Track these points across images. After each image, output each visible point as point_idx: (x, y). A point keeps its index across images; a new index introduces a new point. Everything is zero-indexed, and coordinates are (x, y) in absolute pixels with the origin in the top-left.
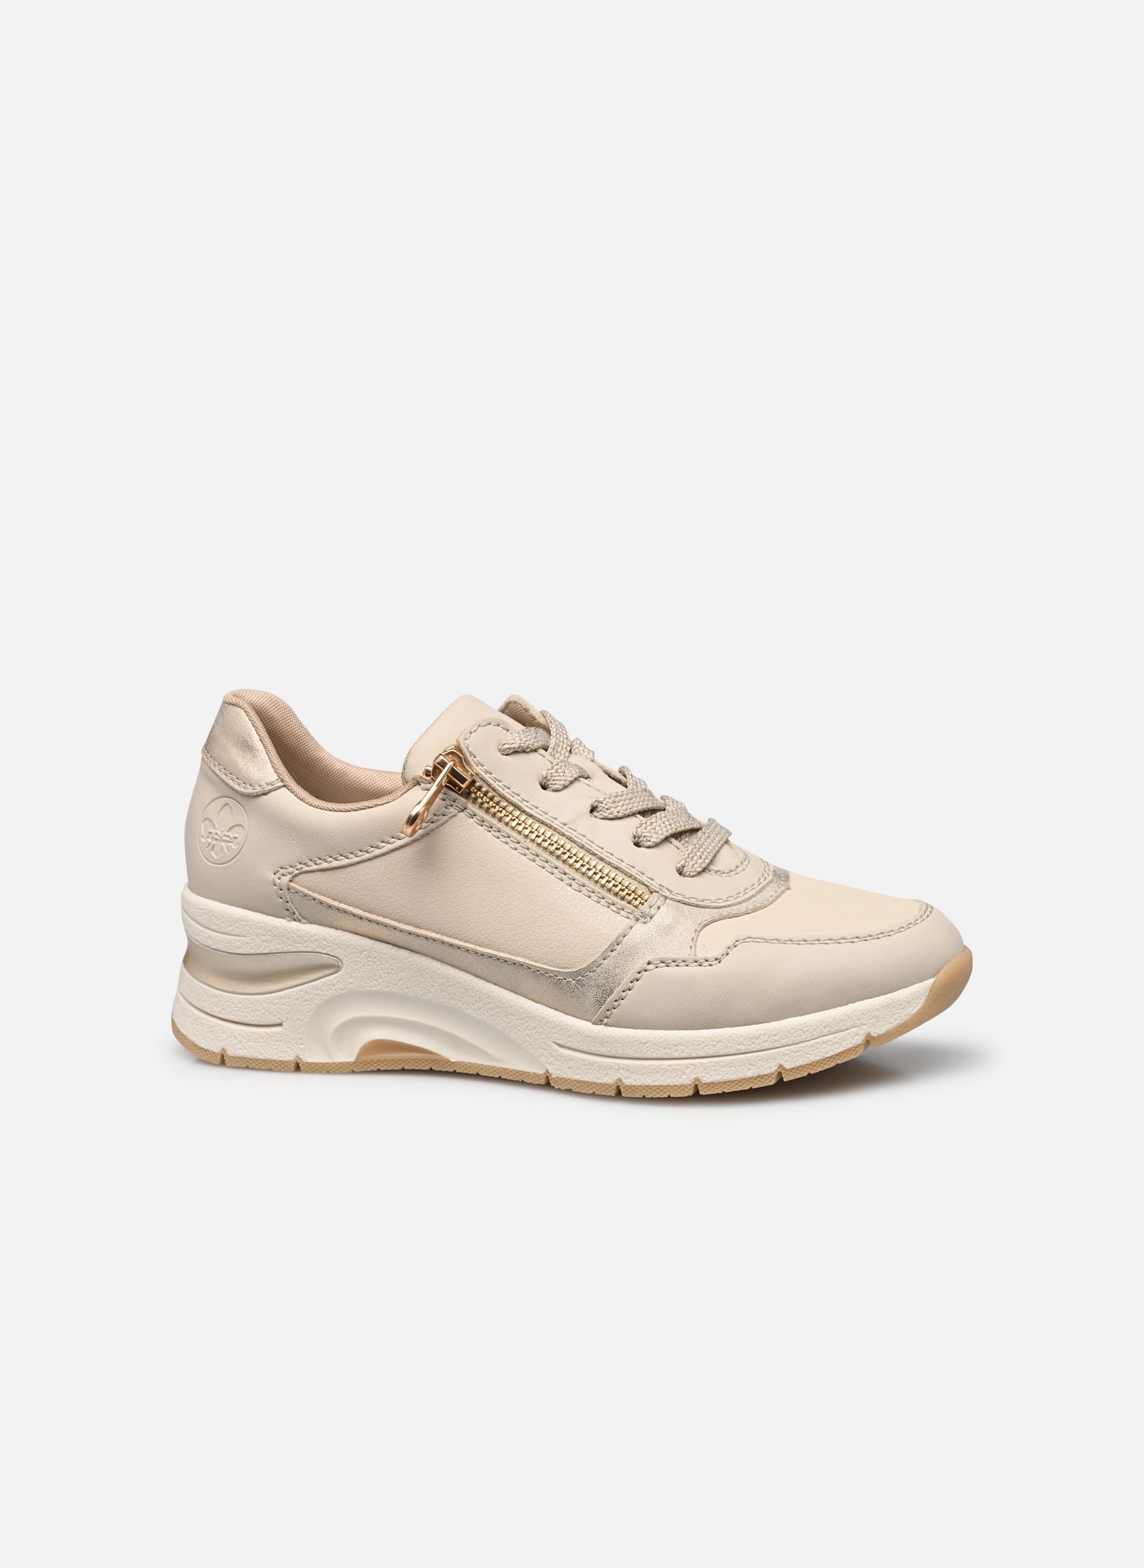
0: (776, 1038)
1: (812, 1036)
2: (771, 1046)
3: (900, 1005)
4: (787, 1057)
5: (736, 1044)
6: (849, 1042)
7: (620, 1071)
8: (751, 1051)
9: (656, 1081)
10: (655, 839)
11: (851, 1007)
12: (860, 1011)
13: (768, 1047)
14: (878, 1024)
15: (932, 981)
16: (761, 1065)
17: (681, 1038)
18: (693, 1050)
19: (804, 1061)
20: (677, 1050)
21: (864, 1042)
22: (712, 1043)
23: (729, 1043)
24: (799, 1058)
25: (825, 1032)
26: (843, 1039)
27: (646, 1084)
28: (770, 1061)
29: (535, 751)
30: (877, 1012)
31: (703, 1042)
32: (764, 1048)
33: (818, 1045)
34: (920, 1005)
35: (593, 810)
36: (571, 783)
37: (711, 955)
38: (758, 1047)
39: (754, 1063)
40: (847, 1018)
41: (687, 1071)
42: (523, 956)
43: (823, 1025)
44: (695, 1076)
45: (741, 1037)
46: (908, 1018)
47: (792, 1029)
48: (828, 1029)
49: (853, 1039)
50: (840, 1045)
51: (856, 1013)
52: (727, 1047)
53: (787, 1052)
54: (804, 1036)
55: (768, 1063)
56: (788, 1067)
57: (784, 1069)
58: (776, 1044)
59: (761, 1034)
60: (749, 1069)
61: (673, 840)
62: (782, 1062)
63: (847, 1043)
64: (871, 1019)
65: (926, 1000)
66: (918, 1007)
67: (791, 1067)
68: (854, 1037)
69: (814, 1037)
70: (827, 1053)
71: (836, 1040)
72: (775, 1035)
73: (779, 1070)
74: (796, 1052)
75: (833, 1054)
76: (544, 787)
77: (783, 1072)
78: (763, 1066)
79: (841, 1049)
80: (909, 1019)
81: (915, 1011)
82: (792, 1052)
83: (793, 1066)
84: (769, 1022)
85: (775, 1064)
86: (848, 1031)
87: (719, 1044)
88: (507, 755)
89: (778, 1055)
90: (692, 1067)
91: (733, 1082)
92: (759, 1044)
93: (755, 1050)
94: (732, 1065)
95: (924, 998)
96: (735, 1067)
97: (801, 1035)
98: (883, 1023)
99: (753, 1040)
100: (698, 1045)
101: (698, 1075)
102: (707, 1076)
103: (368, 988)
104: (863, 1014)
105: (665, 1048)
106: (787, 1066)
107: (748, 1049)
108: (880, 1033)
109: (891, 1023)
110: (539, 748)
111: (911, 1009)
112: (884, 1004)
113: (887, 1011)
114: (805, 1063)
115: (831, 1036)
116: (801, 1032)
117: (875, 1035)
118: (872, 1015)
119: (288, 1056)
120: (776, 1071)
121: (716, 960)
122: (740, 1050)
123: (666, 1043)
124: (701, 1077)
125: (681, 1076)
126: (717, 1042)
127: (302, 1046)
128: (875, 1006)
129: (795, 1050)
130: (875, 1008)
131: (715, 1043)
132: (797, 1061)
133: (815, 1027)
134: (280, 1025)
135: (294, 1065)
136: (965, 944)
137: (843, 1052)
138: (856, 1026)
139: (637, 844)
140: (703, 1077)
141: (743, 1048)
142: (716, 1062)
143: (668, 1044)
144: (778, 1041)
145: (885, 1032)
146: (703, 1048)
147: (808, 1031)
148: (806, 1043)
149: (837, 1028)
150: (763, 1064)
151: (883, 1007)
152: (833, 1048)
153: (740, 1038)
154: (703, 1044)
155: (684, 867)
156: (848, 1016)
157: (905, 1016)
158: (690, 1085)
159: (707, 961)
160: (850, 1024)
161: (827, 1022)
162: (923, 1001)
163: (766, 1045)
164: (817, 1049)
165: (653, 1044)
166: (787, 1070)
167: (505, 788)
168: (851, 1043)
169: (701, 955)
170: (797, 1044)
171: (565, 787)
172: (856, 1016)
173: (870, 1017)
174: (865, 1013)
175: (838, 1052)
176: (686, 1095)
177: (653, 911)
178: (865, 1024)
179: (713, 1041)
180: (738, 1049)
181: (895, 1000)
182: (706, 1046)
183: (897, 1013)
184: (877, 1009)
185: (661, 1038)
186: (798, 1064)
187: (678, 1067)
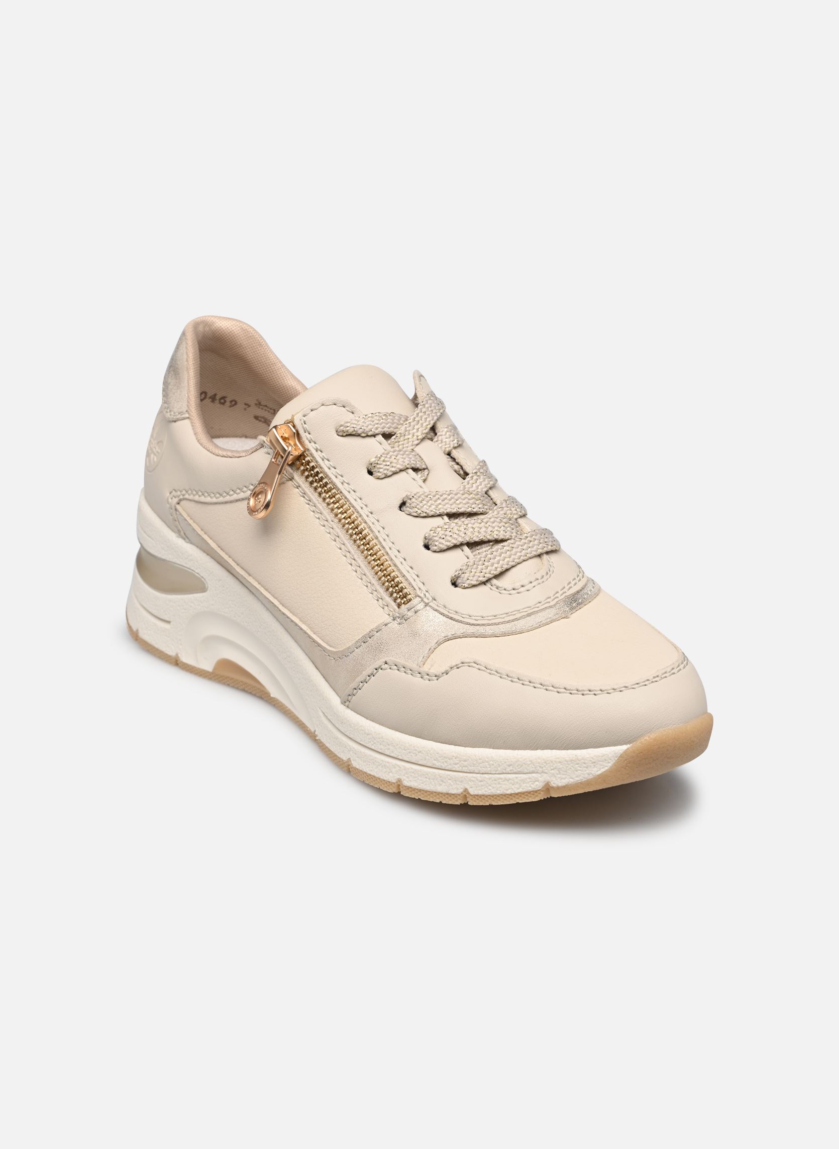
0: (465, 763)
1: (496, 771)
2: (460, 769)
3: (585, 763)
4: (473, 783)
5: (432, 759)
6: (528, 785)
7: (351, 752)
8: (443, 768)
9: (372, 771)
10: (445, 544)
11: (539, 753)
12: (544, 759)
13: (458, 770)
14: (559, 776)
15: (624, 747)
16: (450, 784)
17: (393, 740)
18: (399, 753)
19: (486, 791)
20: (389, 749)
21: (544, 789)
22: (415, 752)
23: (428, 755)
24: (483, 787)
25: (508, 770)
26: (523, 781)
27: (365, 770)
28: (458, 783)
29: (374, 436)
30: (559, 764)
31: (408, 749)
32: (454, 769)
33: (500, 781)
34: (607, 768)
35: (403, 504)
36: (395, 473)
37: (433, 671)
38: (449, 767)
39: (444, 780)
40: (530, 763)
41: (394, 770)
42: (308, 626)
43: (508, 763)
44: (398, 777)
45: (437, 753)
46: (591, 777)
47: (480, 759)
48: (511, 768)
49: (532, 784)
50: (521, 786)
51: (539, 761)
52: (425, 759)
53: (472, 779)
54: (489, 769)
55: (456, 784)
56: (472, 793)
57: (468, 793)
58: (465, 769)
59: (453, 756)
60: (441, 785)
61: (466, 548)
62: (467, 787)
63: (526, 786)
64: (553, 769)
65: (614, 764)
66: (603, 770)
67: (475, 794)
68: (534, 782)
69: (497, 772)
70: (507, 790)
71: (516, 780)
72: (465, 761)
73: (464, 793)
74: (481, 781)
75: (513, 792)
76: (370, 473)
77: (467, 795)
78: (452, 786)
79: (520, 790)
80: (592, 779)
81: (600, 772)
82: (477, 780)
83: (476, 793)
84: (465, 747)
85: (462, 786)
86: (530, 775)
87: (420, 754)
88: (342, 436)
89: (465, 779)
90: (398, 768)
91: (426, 792)
92: (450, 764)
93: (447, 768)
94: (427, 776)
95: (612, 763)
96: (429, 779)
97: (486, 767)
98: (564, 776)
99: (446, 760)
100: (404, 750)
101: (401, 777)
102: (407, 779)
103: (223, 613)
104: (545, 763)
105: (381, 744)
106: (472, 791)
107: (442, 766)
108: (560, 785)
109: (572, 778)
110: (378, 434)
111: (595, 769)
112: (567, 759)
113: (569, 766)
114: (487, 793)
115: (514, 776)
116: (487, 764)
117: (554, 785)
118: (554, 766)
119: (171, 652)
120: (462, 793)
121: (436, 676)
122: (436, 765)
123: (382, 740)
124: (402, 780)
125: (389, 773)
126: (419, 752)
127: (181, 647)
128: (558, 758)
129: (480, 779)
130: (558, 760)
131: (417, 752)
132: (480, 790)
133: (500, 764)
134: (169, 622)
135: (174, 660)
136: (709, 711)
137: (523, 793)
138: (537, 773)
139: (427, 547)
140: (404, 780)
141: (438, 764)
142: (416, 770)
143: (383, 741)
144: (467, 767)
145: (564, 784)
146: (408, 754)
147: (493, 765)
148: (490, 775)
149: (519, 770)
150: (452, 783)
151: (566, 761)
152: (513, 787)
153: (437, 755)
154: (408, 751)
155: (458, 577)
156: (531, 761)
157: (589, 774)
158: (394, 783)
159: (428, 675)
160: (532, 769)
161: (512, 761)
162: (610, 765)
163: (457, 768)
164: (499, 784)
165: (373, 737)
166: (472, 795)
167: (331, 468)
168: (530, 787)
169: (425, 669)
170: (483, 774)
171: (387, 477)
172: (539, 763)
173: (552, 768)
174: (547, 762)
175: (517, 792)
176: (391, 791)
177: (410, 614)
178: (546, 773)
179: (416, 750)
180: (433, 764)
181: (580, 758)
182: (410, 753)
183: (580, 770)
184: (560, 762)
185: (379, 734)
186: (480, 793)
187: (387, 764)
